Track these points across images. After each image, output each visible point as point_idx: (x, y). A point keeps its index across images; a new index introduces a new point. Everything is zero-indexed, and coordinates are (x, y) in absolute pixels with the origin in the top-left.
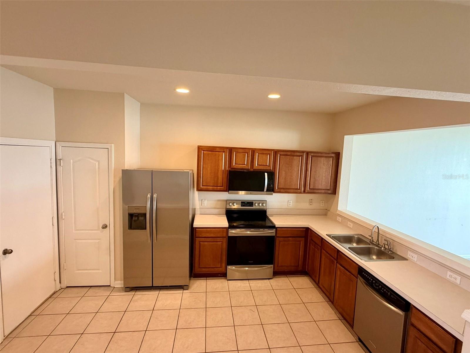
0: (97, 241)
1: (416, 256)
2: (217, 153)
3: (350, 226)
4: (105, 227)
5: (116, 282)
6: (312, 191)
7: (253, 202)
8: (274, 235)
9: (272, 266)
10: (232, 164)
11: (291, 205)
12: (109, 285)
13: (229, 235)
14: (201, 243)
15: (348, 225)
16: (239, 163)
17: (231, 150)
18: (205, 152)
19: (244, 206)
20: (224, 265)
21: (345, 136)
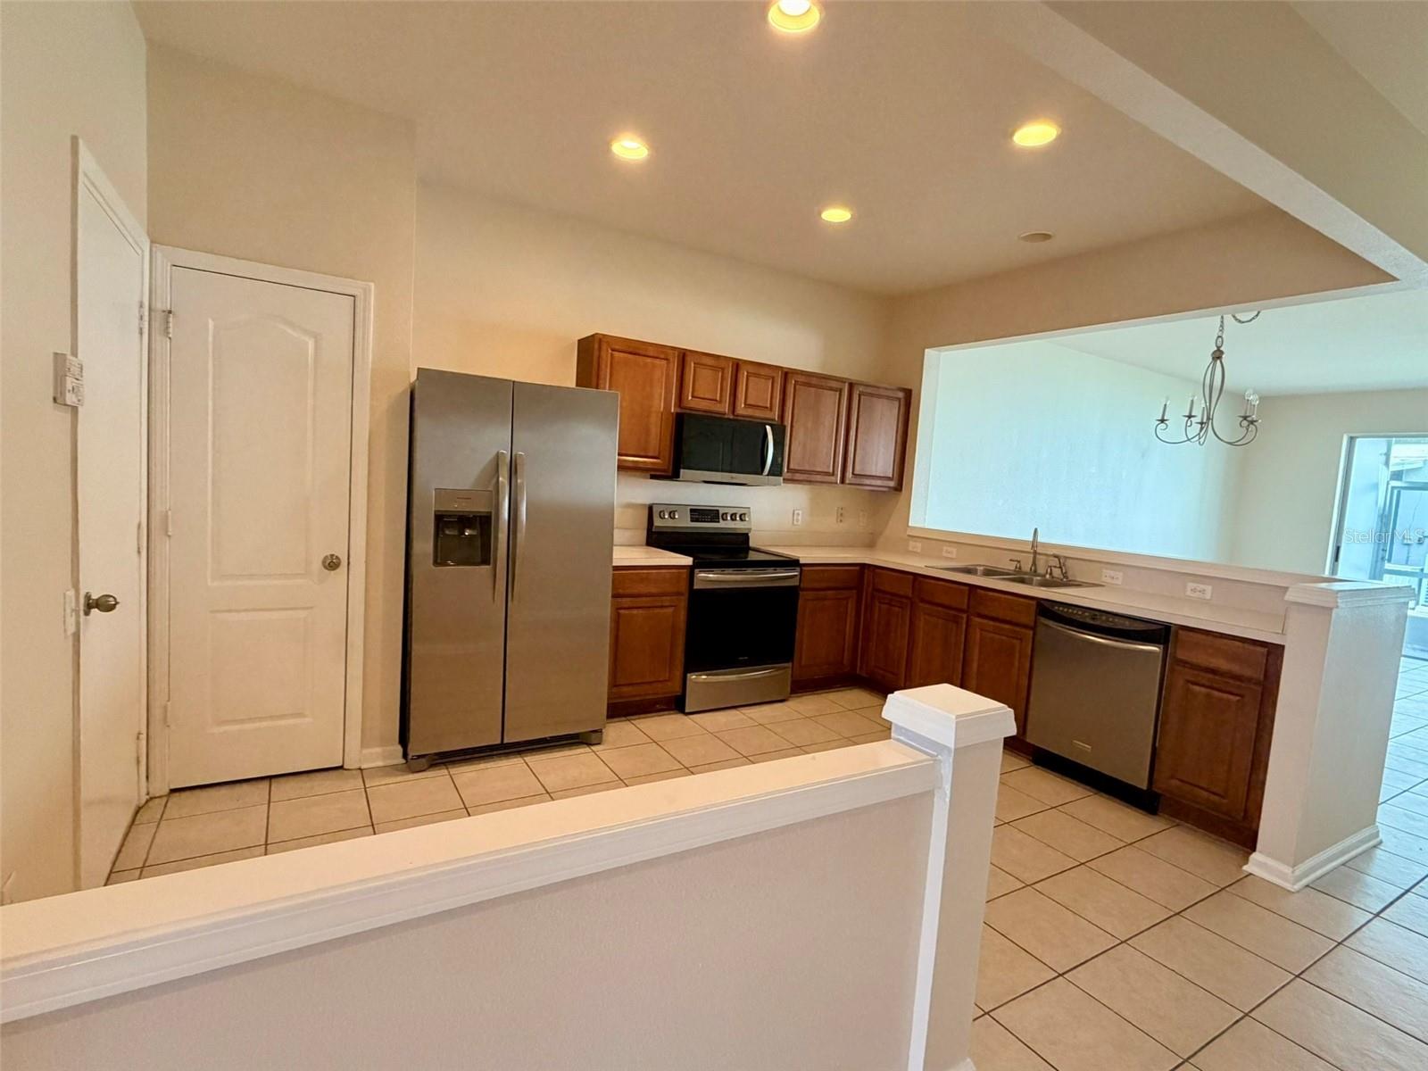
0: (302, 614)
1: (1121, 574)
2: (649, 360)
3: (949, 556)
4: (332, 564)
5: (365, 751)
6: (858, 481)
7: (718, 511)
8: (797, 584)
9: (790, 665)
10: (684, 397)
11: (799, 523)
12: (340, 764)
13: (695, 587)
14: (622, 611)
15: (945, 554)
16: (702, 396)
17: (683, 356)
18: (616, 354)
19: (697, 521)
20: (678, 673)
21: (927, 350)
